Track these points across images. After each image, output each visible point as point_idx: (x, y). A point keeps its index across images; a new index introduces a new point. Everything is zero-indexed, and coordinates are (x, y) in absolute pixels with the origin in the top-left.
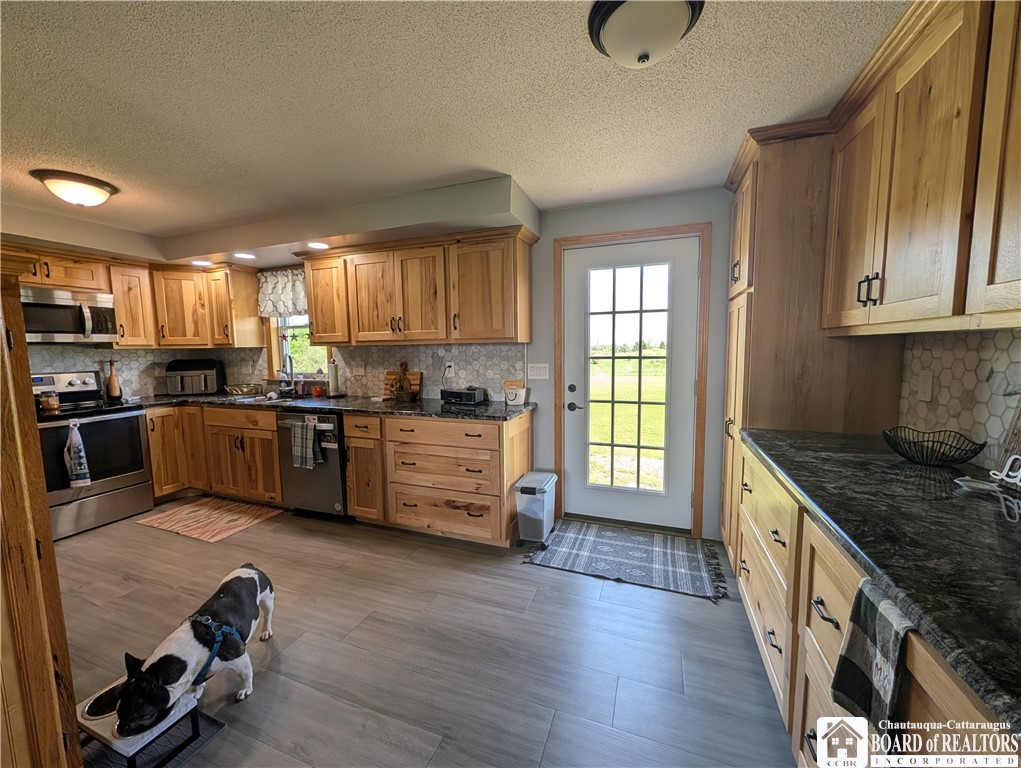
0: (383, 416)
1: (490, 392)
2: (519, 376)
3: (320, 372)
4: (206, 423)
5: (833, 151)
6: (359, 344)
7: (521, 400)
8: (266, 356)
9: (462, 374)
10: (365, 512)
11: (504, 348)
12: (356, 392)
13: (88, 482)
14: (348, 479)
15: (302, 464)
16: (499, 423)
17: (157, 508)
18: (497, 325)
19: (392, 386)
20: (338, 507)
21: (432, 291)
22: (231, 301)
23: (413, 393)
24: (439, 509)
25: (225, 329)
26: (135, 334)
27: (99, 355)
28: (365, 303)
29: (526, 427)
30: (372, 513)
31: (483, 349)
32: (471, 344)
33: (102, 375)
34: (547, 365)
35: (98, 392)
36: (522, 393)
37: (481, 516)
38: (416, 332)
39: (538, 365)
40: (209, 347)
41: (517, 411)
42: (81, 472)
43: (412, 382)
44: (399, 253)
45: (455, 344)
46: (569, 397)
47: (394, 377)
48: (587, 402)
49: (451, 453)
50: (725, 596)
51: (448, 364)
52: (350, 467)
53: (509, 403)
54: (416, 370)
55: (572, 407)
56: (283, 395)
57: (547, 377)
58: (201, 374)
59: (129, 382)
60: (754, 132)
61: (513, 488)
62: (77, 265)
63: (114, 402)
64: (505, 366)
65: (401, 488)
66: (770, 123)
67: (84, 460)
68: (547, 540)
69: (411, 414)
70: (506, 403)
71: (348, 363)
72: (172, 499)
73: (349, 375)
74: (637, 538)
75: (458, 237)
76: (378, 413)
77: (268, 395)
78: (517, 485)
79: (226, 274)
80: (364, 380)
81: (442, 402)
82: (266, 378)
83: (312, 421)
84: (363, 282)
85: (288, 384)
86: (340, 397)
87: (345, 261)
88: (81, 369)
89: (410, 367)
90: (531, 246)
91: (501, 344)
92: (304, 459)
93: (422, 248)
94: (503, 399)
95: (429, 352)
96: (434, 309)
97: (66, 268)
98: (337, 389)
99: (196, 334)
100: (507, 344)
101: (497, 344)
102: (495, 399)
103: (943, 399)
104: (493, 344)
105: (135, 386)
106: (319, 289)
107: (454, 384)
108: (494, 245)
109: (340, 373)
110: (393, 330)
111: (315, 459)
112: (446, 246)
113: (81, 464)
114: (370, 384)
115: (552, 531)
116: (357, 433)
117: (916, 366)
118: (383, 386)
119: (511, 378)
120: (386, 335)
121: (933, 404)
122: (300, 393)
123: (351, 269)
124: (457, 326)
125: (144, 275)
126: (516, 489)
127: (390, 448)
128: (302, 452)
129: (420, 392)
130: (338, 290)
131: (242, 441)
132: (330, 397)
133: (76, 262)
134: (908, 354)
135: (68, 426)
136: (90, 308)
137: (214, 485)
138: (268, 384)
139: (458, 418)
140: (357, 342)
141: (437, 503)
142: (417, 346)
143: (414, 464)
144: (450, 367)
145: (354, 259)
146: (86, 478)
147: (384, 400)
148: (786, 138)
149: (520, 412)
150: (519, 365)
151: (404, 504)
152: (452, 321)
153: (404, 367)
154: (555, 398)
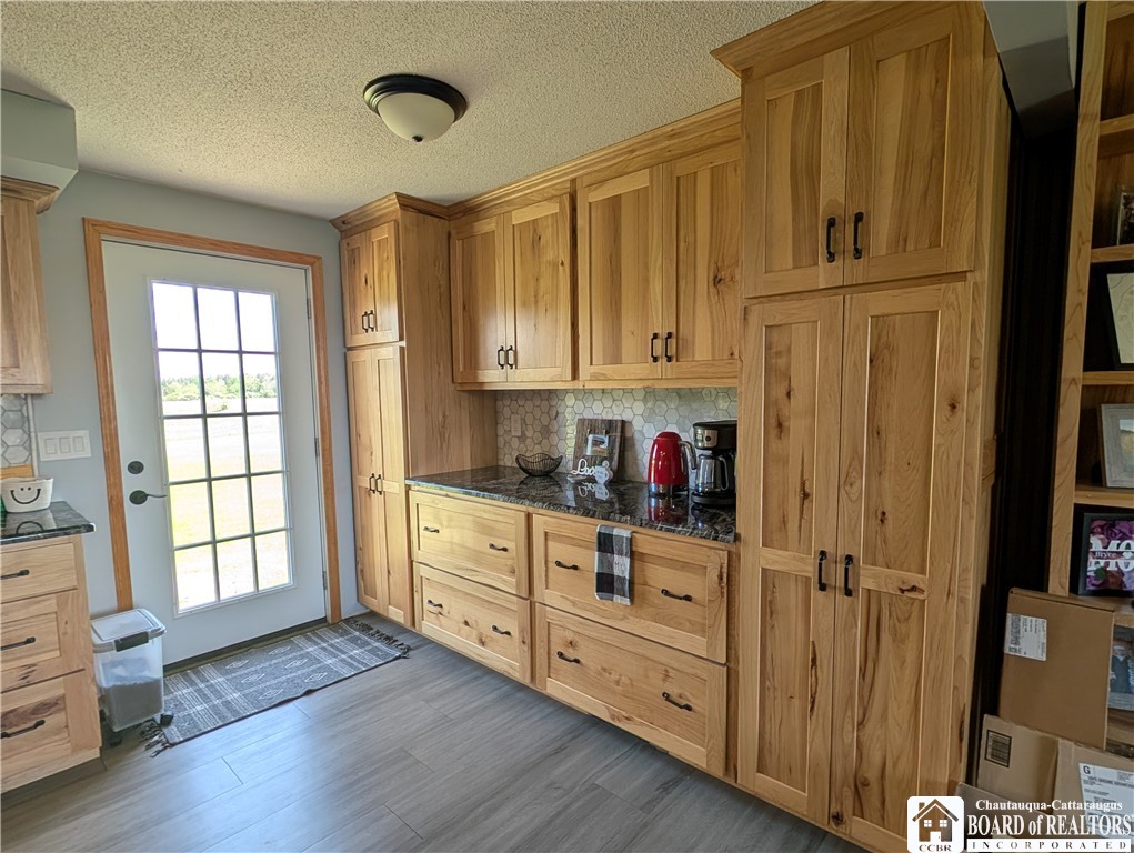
5: (449, 235)
7: (47, 500)
16: (76, 538)
34: (85, 433)
36: (49, 486)
37: (40, 725)
39: (64, 434)
46: (130, 484)
48: (165, 484)
50: (409, 649)
55: (139, 498)
57: (87, 453)
60: (399, 195)
66: (413, 195)
74: (276, 651)
78: (97, 643)
103: (529, 434)
117: (507, 412)
121: (522, 438)
134: (499, 403)
148: (420, 211)
154: (108, 486)
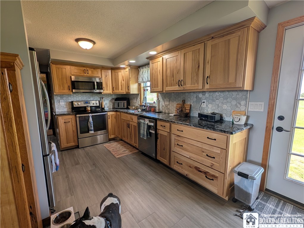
0: (171, 123)
1: (224, 116)
2: (243, 108)
3: (154, 102)
4: (122, 118)
6: (166, 92)
7: (243, 122)
8: (140, 97)
9: (210, 106)
10: (163, 160)
11: (234, 94)
12: (165, 111)
13: (93, 132)
14: (158, 145)
15: (143, 137)
16: (228, 135)
17: (110, 142)
18: (231, 80)
19: (178, 110)
20: (154, 155)
21: (197, 66)
22: (130, 78)
23: (186, 113)
24: (192, 169)
25: (128, 87)
26: (107, 90)
27: (100, 96)
28: (169, 75)
29: (245, 137)
30: (166, 162)
31: (222, 94)
32: (216, 91)
33: (100, 101)
34: (263, 103)
35: (99, 106)
36: (244, 119)
37: (213, 180)
38: (189, 86)
39: (256, 103)
40: (125, 94)
41: (239, 128)
42: (91, 129)
43: (186, 109)
44: (183, 50)
45: (207, 91)
46: (277, 123)
47: (179, 106)
48: (293, 128)
49: (199, 145)
51: (203, 101)
52: (158, 141)
53: (235, 123)
54: (189, 103)
55: (280, 129)
56: (143, 110)
57: (262, 110)
58: (123, 102)
59: (107, 104)
61: (232, 171)
62: (94, 70)
63: (103, 110)
64: (234, 103)
65: (176, 155)
67: (92, 126)
68: (253, 205)
69: (182, 124)
70: (233, 123)
71: (163, 100)
72: (114, 139)
73: (163, 104)
75: (212, 35)
76: (169, 121)
77: (138, 110)
78: (236, 169)
79: (129, 69)
80: (169, 107)
81: (199, 119)
82: (139, 104)
83: (147, 121)
84: (168, 66)
85: (145, 106)
86: (160, 112)
87: (163, 58)
88: (96, 100)
89: (186, 102)
90: (259, 32)
91: (233, 91)
92: (144, 135)
93: (194, 45)
94: (231, 120)
95: (195, 95)
96: (197, 75)
97: (92, 71)
98: (159, 109)
99: (122, 90)
100: (236, 91)
101: (231, 91)
102: (226, 120)
104: (228, 91)
105: (108, 105)
106: (154, 71)
107: (205, 111)
108: (234, 34)
109: (160, 103)
110: (179, 86)
111: (147, 135)
112: (205, 42)
113: (91, 127)
114: (170, 108)
115: (257, 199)
116: (161, 128)
118: (175, 110)
119: (237, 109)
120: (176, 88)
122: (148, 110)
123: (164, 61)
124: (208, 82)
125: (110, 71)
126: (235, 172)
127: (173, 137)
128: (143, 133)
129: (189, 113)
130: (160, 71)
131: (129, 125)
132: (156, 112)
133: (94, 69)
135: (89, 116)
136: (96, 82)
137: (123, 137)
138: (140, 106)
139: (204, 128)
140: (165, 91)
141: (191, 166)
142: (190, 92)
143: (182, 146)
144: (204, 102)
145: (166, 56)
146: (92, 131)
147: (174, 115)
149: (242, 129)
150: (243, 103)
151: (177, 162)
152: (206, 80)
153: (184, 102)
154: (267, 123)
